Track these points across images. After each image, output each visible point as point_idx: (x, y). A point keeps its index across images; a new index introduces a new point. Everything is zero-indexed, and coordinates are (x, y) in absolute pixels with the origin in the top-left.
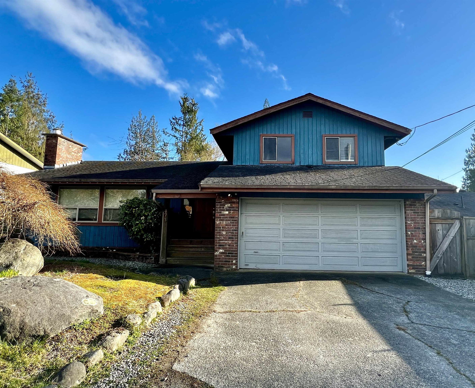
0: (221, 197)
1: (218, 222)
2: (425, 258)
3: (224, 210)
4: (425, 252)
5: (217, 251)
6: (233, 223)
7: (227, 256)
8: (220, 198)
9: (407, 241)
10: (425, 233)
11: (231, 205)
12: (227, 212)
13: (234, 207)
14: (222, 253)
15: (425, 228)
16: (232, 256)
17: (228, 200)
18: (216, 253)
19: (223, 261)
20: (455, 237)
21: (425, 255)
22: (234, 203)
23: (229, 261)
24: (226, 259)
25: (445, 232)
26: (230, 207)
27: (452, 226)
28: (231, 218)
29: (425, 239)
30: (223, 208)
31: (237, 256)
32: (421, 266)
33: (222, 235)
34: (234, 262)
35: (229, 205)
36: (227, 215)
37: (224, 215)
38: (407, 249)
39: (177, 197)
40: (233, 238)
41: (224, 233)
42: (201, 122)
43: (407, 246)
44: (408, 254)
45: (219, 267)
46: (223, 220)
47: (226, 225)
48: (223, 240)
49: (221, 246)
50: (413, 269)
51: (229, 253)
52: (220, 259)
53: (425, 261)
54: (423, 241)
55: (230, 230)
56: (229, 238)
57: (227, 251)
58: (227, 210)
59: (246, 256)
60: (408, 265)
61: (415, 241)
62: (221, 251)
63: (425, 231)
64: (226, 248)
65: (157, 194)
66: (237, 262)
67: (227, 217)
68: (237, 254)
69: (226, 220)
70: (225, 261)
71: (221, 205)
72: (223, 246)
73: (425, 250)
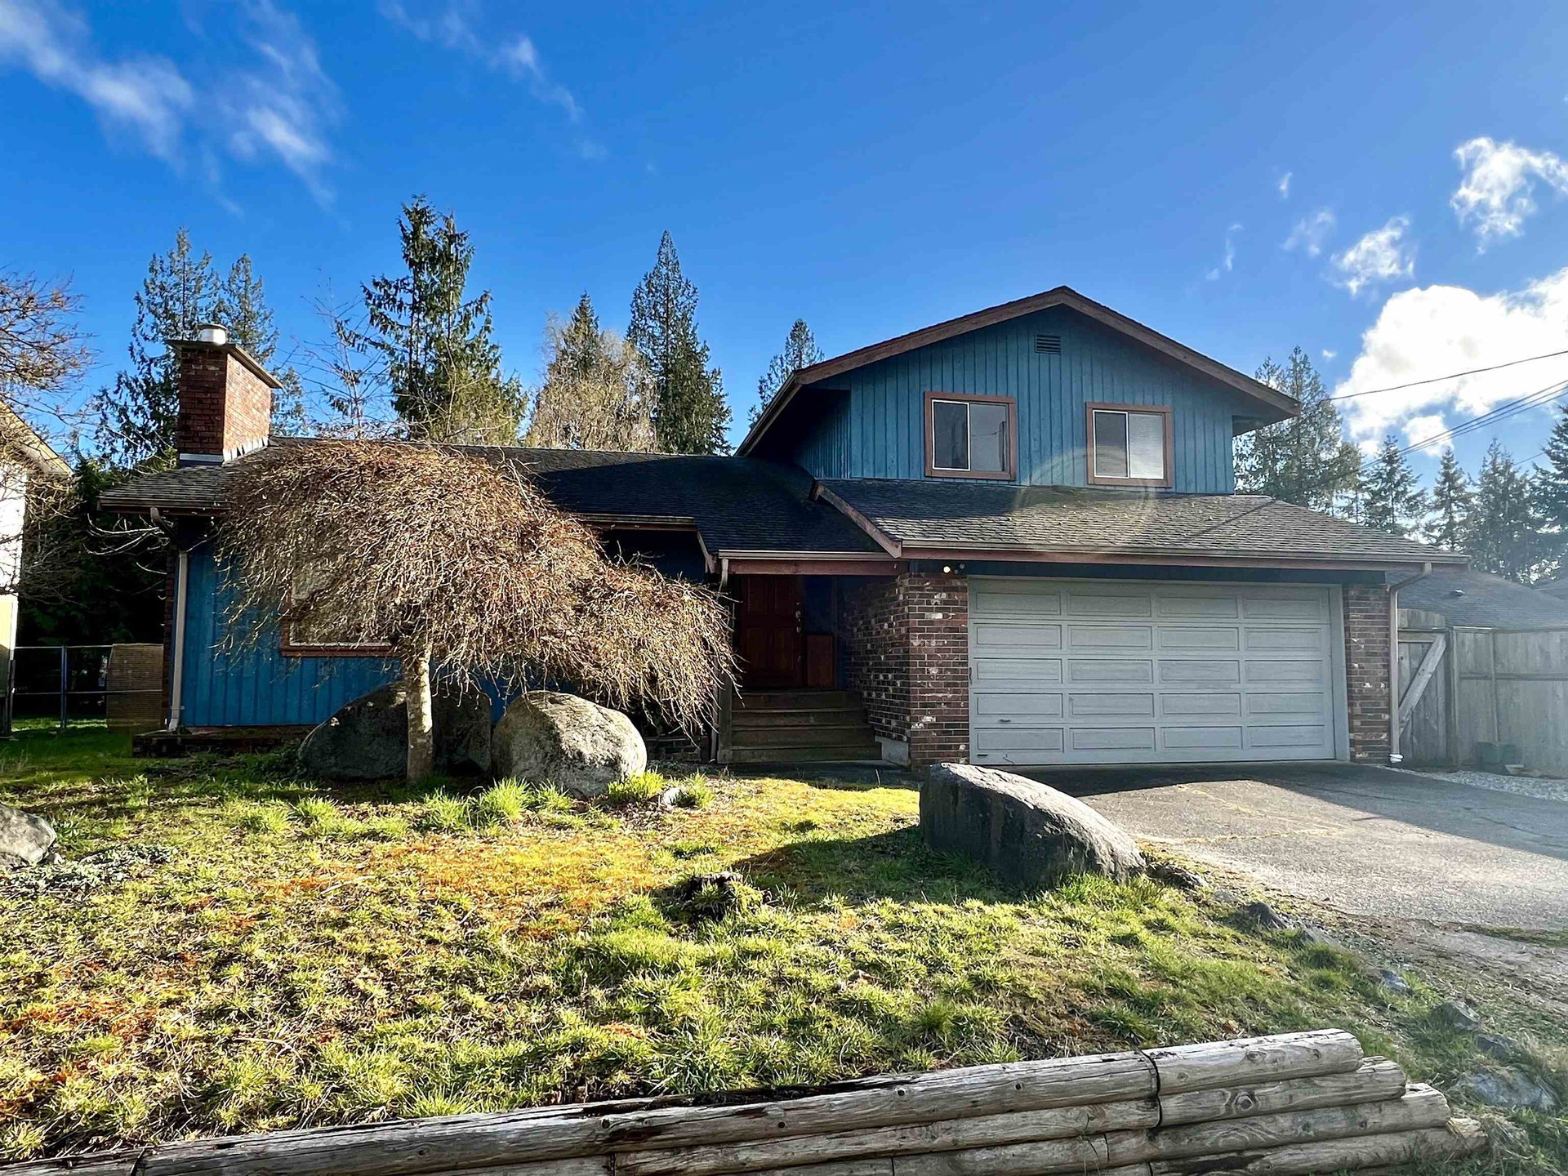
0: (923, 574)
1: (916, 643)
2: (1389, 723)
3: (931, 610)
4: (1388, 711)
5: (916, 720)
6: (956, 644)
7: (945, 733)
8: (920, 576)
9: (1349, 686)
10: (1387, 666)
11: (949, 595)
12: (939, 616)
13: (955, 603)
14: (931, 725)
15: (1388, 654)
16: (956, 733)
17: (942, 583)
18: (916, 726)
19: (932, 747)
20: (1435, 674)
21: (1387, 717)
22: (955, 589)
23: (950, 747)
24: (940, 740)
25: (1415, 664)
26: (945, 602)
27: (1429, 648)
28: (951, 630)
29: (1387, 680)
30: (929, 603)
31: (967, 733)
32: (1381, 742)
33: (929, 677)
34: (962, 747)
35: (944, 595)
36: (940, 621)
37: (932, 622)
38: (1351, 705)
39: (786, 571)
40: (956, 685)
41: (934, 671)
42: (481, 301)
43: (1350, 697)
44: (1351, 717)
45: (924, 762)
46: (929, 637)
47: (939, 650)
48: (931, 691)
49: (927, 706)
50: (1364, 750)
51: (948, 726)
52: (925, 740)
53: (1389, 731)
54: (1383, 685)
55: (948, 664)
56: (948, 685)
57: (944, 719)
58: (938, 610)
59: (981, 731)
60: (1353, 743)
61: (1368, 685)
62: (928, 719)
63: (1389, 661)
64: (941, 712)
65: (731, 561)
66: (968, 747)
67: (938, 630)
68: (967, 726)
69: (937, 637)
70: (940, 747)
71: (921, 596)
72: (933, 705)
73: (1389, 704)
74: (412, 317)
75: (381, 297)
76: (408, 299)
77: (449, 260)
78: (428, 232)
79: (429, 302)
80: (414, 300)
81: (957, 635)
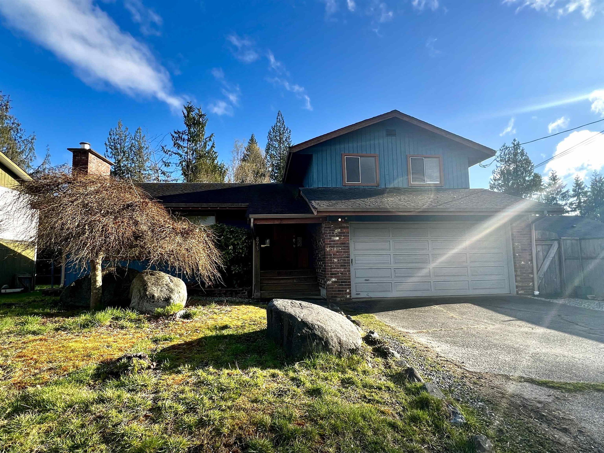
0: (330, 222)
1: (328, 249)
2: (533, 278)
3: (334, 236)
4: (532, 273)
5: (329, 280)
6: (345, 249)
7: (340, 285)
8: (329, 223)
9: (515, 263)
10: (531, 254)
11: (341, 230)
12: (338, 238)
13: (344, 233)
14: (335, 282)
15: (531, 250)
16: (345, 285)
17: (338, 225)
18: (329, 282)
19: (336, 291)
20: (554, 257)
21: (532, 276)
22: (344, 228)
23: (343, 291)
24: (339, 288)
25: (545, 253)
26: (340, 233)
27: (551, 246)
28: (342, 244)
29: (531, 260)
30: (333, 233)
31: (350, 285)
32: (529, 286)
33: (333, 263)
34: (348, 291)
35: (339, 230)
36: (338, 240)
37: (334, 241)
38: (516, 271)
39: (277, 222)
40: (345, 266)
41: (336, 260)
42: (210, 137)
43: (515, 268)
44: (516, 276)
45: (332, 297)
46: (333, 247)
47: (337, 252)
48: (334, 268)
49: (333, 275)
50: (522, 290)
51: (342, 282)
52: (333, 288)
53: (533, 281)
54: (529, 263)
55: (342, 257)
56: (341, 266)
57: (340, 279)
58: (337, 236)
59: (357, 284)
60: (517, 287)
61: (523, 263)
62: (334, 279)
63: (532, 252)
64: (339, 276)
65: (255, 219)
66: (350, 291)
67: (338, 244)
68: (350, 282)
69: (337, 247)
70: (339, 291)
71: (330, 230)
72: (335, 274)
73: (533, 270)
74: (188, 144)
75: (177, 137)
76: (186, 137)
77: (200, 123)
78: (193, 114)
79: (194, 138)
80: (188, 138)
81: (345, 246)
